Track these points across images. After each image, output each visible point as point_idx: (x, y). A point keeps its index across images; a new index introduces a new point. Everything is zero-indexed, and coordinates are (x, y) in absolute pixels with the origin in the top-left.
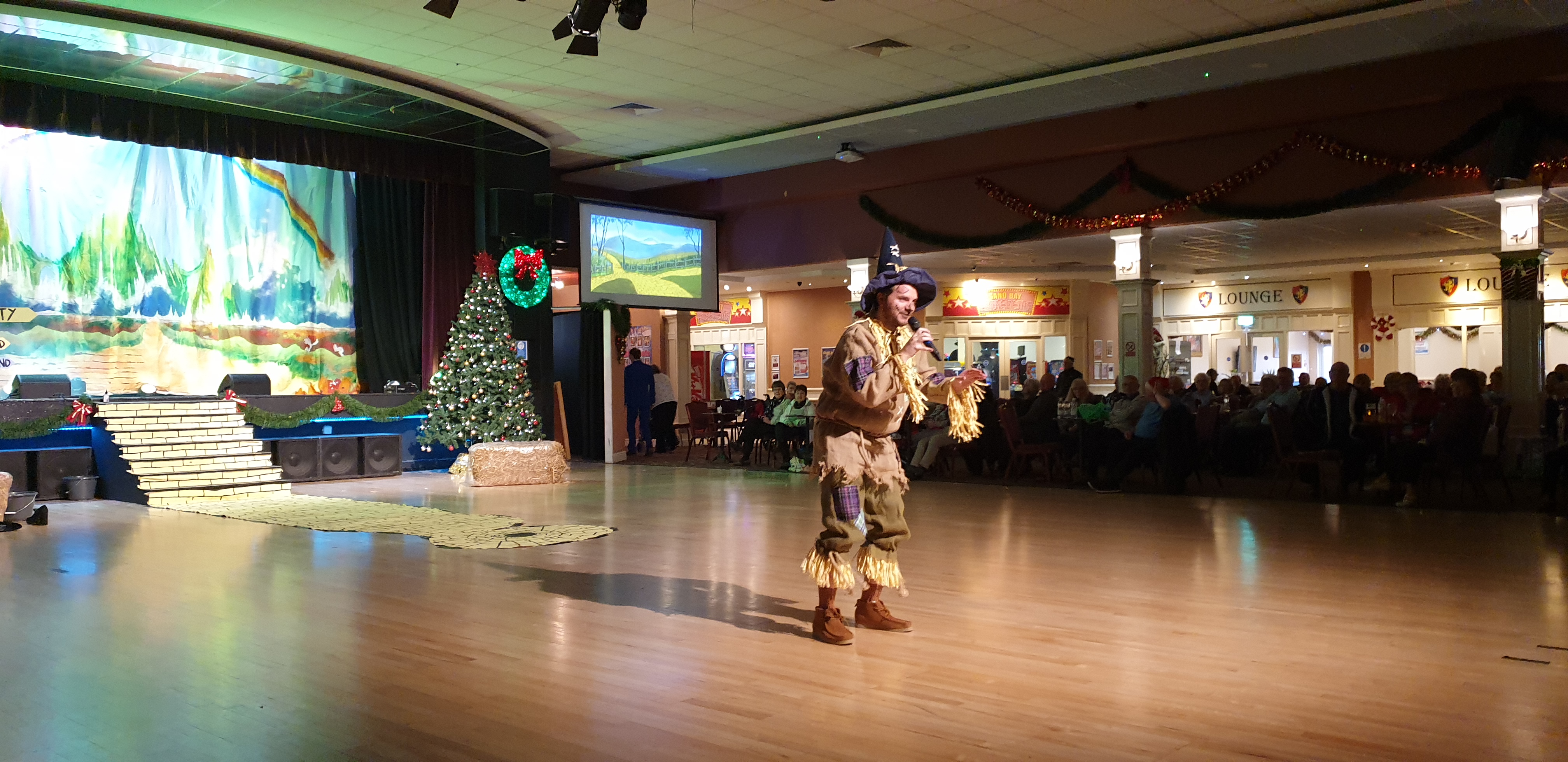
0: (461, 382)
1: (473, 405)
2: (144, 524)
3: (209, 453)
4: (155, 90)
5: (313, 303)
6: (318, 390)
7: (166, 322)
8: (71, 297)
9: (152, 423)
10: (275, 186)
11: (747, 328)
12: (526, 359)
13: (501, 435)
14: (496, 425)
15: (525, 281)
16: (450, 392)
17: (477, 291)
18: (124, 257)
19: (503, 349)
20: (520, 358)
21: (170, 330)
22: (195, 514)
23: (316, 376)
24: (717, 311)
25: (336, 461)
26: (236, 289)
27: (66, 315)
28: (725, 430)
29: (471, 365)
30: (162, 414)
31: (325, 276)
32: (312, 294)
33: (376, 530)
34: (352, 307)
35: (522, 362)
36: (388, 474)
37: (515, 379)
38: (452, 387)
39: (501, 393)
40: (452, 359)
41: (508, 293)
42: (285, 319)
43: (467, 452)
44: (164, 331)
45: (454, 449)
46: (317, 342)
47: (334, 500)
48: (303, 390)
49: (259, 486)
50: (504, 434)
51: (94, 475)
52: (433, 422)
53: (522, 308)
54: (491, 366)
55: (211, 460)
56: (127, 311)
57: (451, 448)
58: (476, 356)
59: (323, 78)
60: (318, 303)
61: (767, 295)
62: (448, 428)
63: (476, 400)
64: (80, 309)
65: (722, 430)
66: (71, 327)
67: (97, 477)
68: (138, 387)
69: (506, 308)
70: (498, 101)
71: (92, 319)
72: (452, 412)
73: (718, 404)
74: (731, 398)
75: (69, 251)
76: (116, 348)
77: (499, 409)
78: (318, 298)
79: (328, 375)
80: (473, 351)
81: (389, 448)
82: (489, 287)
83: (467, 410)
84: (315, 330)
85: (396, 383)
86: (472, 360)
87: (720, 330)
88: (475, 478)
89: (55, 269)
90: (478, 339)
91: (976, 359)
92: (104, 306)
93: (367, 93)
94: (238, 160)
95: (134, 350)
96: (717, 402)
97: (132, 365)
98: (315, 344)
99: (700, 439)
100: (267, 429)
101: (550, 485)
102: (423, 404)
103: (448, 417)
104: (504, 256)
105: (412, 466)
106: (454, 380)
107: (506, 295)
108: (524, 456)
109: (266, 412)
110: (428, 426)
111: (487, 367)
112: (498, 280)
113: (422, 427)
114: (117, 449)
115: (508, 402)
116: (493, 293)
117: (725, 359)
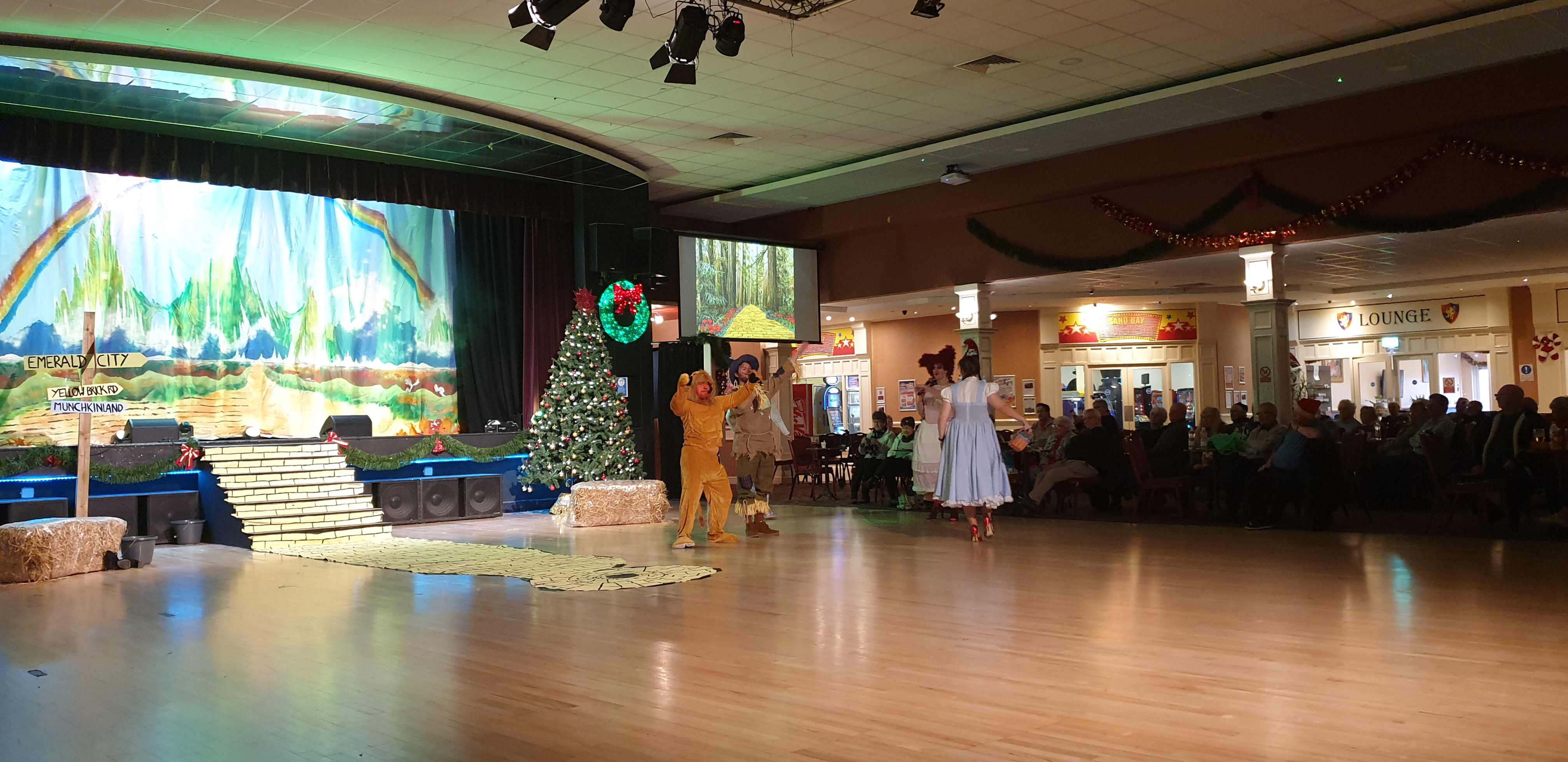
0: (562, 420)
1: (573, 444)
2: (247, 568)
3: (314, 495)
4: (260, 135)
5: (414, 343)
6: (419, 431)
7: (270, 365)
8: (180, 342)
9: (255, 466)
10: (376, 227)
11: (851, 360)
12: (627, 396)
13: (602, 473)
14: (597, 464)
15: (624, 316)
16: (551, 430)
17: (577, 327)
18: (230, 301)
19: (604, 386)
20: (620, 395)
21: (274, 372)
22: (298, 558)
23: (417, 417)
24: (820, 343)
25: (437, 503)
26: (337, 331)
27: (175, 360)
28: (829, 466)
29: (572, 402)
30: (266, 458)
31: (425, 316)
32: (413, 334)
33: (476, 573)
34: (453, 346)
35: (622, 398)
36: (488, 515)
37: (615, 417)
38: (553, 425)
39: (603, 431)
40: (552, 397)
41: (608, 328)
42: (386, 359)
43: (568, 491)
44: (268, 374)
45: (555, 489)
46: (417, 382)
47: (435, 542)
48: (404, 431)
49: (362, 529)
50: (605, 473)
51: (201, 519)
52: (535, 461)
53: (623, 343)
54: (591, 404)
55: (316, 502)
56: (233, 354)
57: (552, 488)
58: (577, 394)
59: (422, 117)
60: (419, 343)
61: (871, 325)
62: (549, 467)
63: (577, 439)
64: (188, 353)
65: (827, 466)
66: (180, 371)
67: (204, 521)
68: (243, 430)
69: (605, 344)
70: (596, 134)
71: (199, 363)
72: (553, 450)
73: (822, 439)
74: (836, 433)
75: (179, 296)
76: (222, 392)
77: (599, 446)
78: (419, 338)
79: (428, 416)
80: (573, 389)
81: (490, 489)
82: (590, 323)
83: (568, 449)
84: (416, 370)
85: (497, 423)
86: (572, 397)
87: (822, 362)
88: (577, 518)
89: (166, 314)
90: (579, 376)
91: (1097, 389)
92: (211, 350)
93: (466, 131)
94: (339, 201)
95: (238, 393)
96: (820, 436)
97: (237, 408)
98: (416, 384)
99: (803, 476)
100: (368, 471)
101: (653, 525)
102: (524, 443)
103: (549, 456)
104: (603, 292)
105: (513, 506)
106: (555, 419)
107: (606, 331)
108: (627, 495)
109: (367, 454)
110: (529, 466)
111: (588, 404)
112: (598, 316)
113: (523, 467)
114: (223, 492)
115: (608, 440)
116: (593, 330)
117: (828, 393)
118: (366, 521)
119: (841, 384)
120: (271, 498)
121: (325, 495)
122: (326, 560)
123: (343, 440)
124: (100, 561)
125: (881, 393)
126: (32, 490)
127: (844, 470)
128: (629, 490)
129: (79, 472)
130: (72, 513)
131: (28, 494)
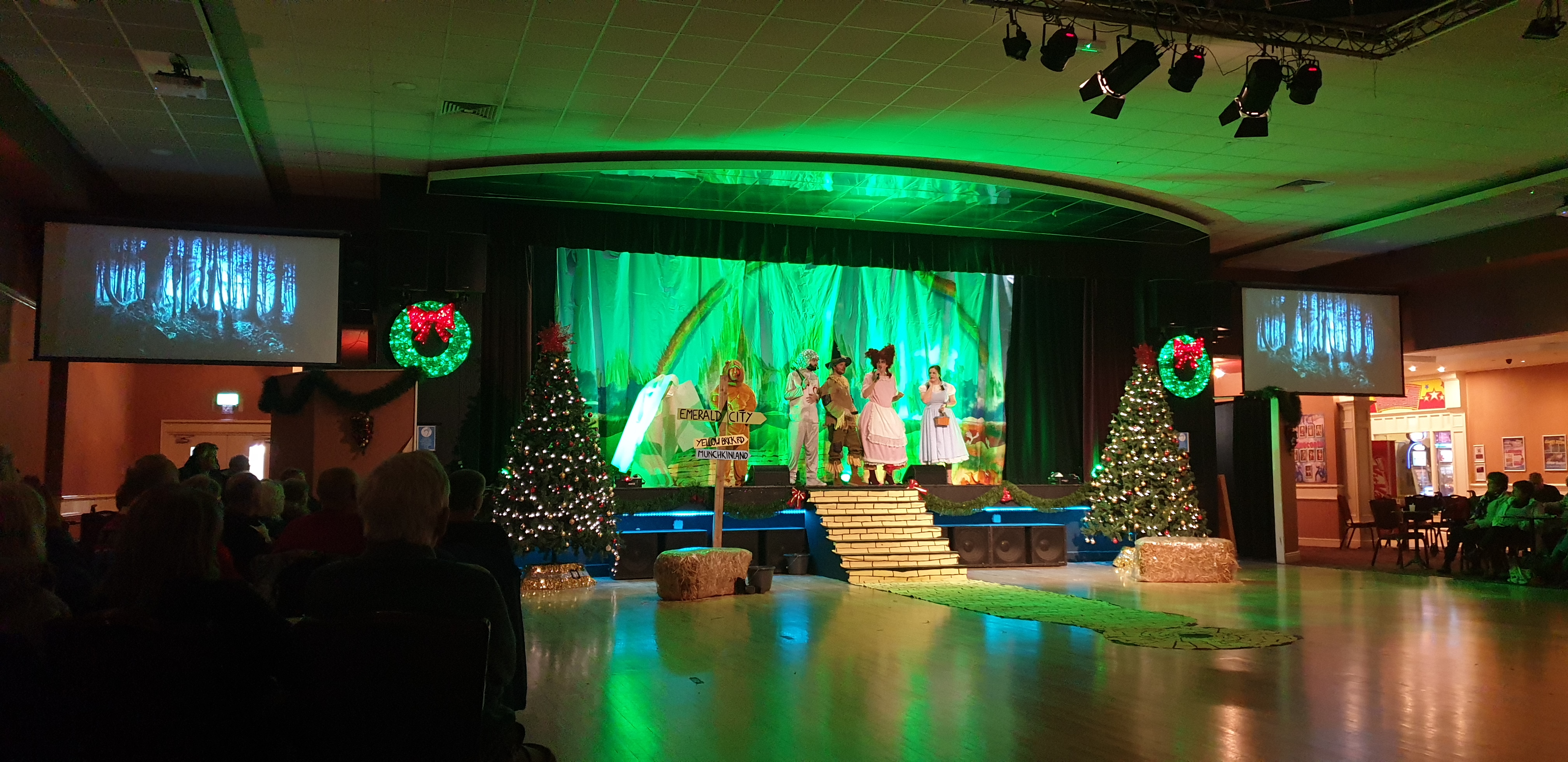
0: (1123, 474)
1: (1135, 498)
2: (846, 599)
3: (897, 537)
4: (854, 219)
5: (975, 399)
10: (949, 293)
11: (1440, 414)
12: (1188, 451)
13: (1165, 529)
14: (1160, 519)
15: (1185, 371)
16: (1112, 484)
17: (1137, 383)
19: (1166, 442)
20: (1182, 450)
22: (887, 593)
23: (976, 467)
24: (1403, 395)
25: (1005, 549)
28: (1420, 531)
29: (1132, 456)
32: (974, 391)
33: (1050, 620)
34: (1005, 401)
35: (1184, 454)
36: (1053, 564)
37: (1177, 472)
38: (1114, 479)
39: (1164, 486)
40: (1113, 451)
41: (1168, 383)
43: (1132, 545)
45: (1118, 542)
48: (967, 480)
49: (939, 570)
50: (1168, 528)
51: (806, 554)
52: (1097, 513)
53: (1183, 398)
54: (1153, 459)
55: (899, 543)
57: (1115, 541)
58: (1137, 449)
60: (979, 400)
61: (1465, 375)
62: (1112, 520)
63: (1139, 493)
65: (1416, 531)
67: (809, 555)
69: (1166, 400)
70: (1159, 193)
72: (1114, 504)
74: (1422, 494)
77: (1161, 502)
78: (979, 395)
80: (1134, 443)
81: (1055, 538)
82: (1150, 379)
83: (1130, 503)
84: (976, 424)
85: (1060, 475)
86: (1133, 452)
87: (1405, 417)
88: (1142, 573)
90: (1139, 431)
93: (1032, 200)
94: (918, 274)
98: (976, 437)
99: (1386, 541)
100: (944, 516)
101: (1221, 584)
102: (1086, 496)
103: (1111, 509)
104: (1162, 346)
105: (1076, 557)
106: (1116, 473)
107: (1166, 386)
108: (1193, 552)
109: (943, 501)
110: (1092, 518)
111: (1149, 459)
112: (1156, 372)
113: (1086, 519)
114: (824, 530)
115: (1171, 496)
116: (1153, 385)
117: (1413, 450)
118: (944, 563)
119: (1428, 440)
120: (864, 537)
121: (908, 537)
122: (912, 597)
123: (923, 487)
124: (731, 586)
125: (1479, 451)
126: (682, 522)
127: (1436, 536)
128: (1195, 547)
129: (716, 508)
130: (710, 545)
131: (678, 526)
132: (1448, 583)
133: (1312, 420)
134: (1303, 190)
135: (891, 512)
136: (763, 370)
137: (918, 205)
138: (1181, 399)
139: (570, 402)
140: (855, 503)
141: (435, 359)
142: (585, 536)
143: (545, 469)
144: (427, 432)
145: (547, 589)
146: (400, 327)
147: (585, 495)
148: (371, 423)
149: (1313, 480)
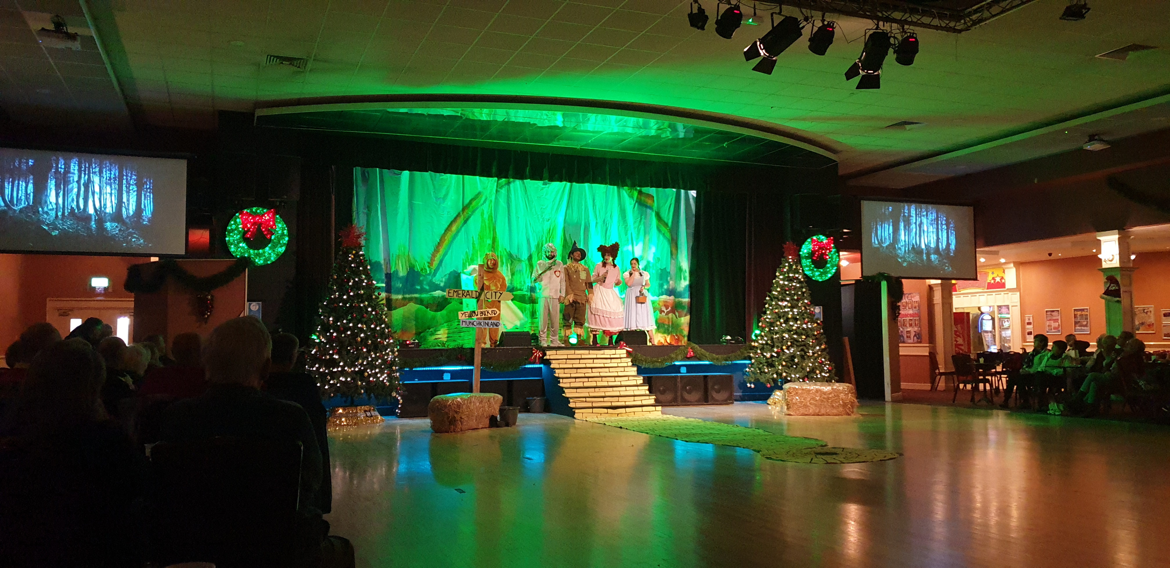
0: (775, 337)
1: (784, 354)
2: (572, 430)
3: (611, 384)
4: (578, 147)
5: (668, 282)
9: (576, 364)
10: (649, 204)
11: (1002, 293)
12: (822, 320)
13: (805, 377)
14: (801, 369)
15: (819, 261)
16: (767, 344)
17: (785, 270)
19: (806, 313)
20: (818, 319)
22: (603, 425)
23: (669, 332)
24: (976, 279)
25: (689, 392)
28: (987, 377)
29: (781, 324)
30: (583, 358)
32: (667, 276)
33: (721, 443)
34: (689, 283)
35: (819, 322)
36: (725, 402)
37: (814, 335)
38: (768, 340)
39: (804, 345)
40: (767, 320)
41: (807, 270)
43: (781, 388)
45: (771, 386)
47: (690, 419)
48: (661, 342)
49: (641, 408)
50: (807, 376)
51: (543, 397)
52: (755, 366)
54: (796, 325)
55: (612, 388)
57: (769, 386)
58: (785, 318)
60: (671, 282)
61: (1019, 265)
62: (766, 370)
63: (786, 351)
65: (984, 377)
66: (531, 302)
67: (545, 398)
69: (806, 282)
70: (801, 130)
72: (768, 359)
74: (989, 351)
75: (532, 253)
77: (802, 357)
78: (671, 279)
80: (783, 314)
81: (725, 383)
82: (794, 267)
83: (779, 358)
84: (668, 300)
85: (729, 338)
86: (782, 320)
87: (977, 295)
88: (788, 409)
89: (522, 265)
90: (786, 305)
93: (709, 135)
94: (626, 189)
98: (668, 310)
99: (963, 385)
100: (645, 368)
101: (845, 417)
102: (747, 353)
103: (766, 363)
104: (803, 243)
105: (741, 397)
106: (769, 336)
107: (806, 272)
108: (825, 393)
109: (644, 357)
110: (752, 369)
111: (793, 326)
112: (798, 261)
113: (747, 369)
114: (557, 380)
115: (809, 353)
116: (796, 271)
117: (982, 319)
118: (644, 403)
119: (993, 312)
120: (586, 384)
121: (619, 384)
122: (621, 428)
123: (630, 347)
124: (487, 422)
125: (1029, 319)
126: (449, 374)
127: (998, 381)
128: (826, 390)
129: (475, 364)
130: (471, 391)
131: (447, 377)
132: (1006, 415)
133: (911, 297)
134: (905, 129)
135: (606, 365)
136: (511, 261)
137: (626, 138)
138: (817, 281)
139: (364, 284)
140: (580, 359)
141: (261, 251)
142: (375, 385)
143: (345, 335)
144: (255, 307)
145: (347, 425)
146: (234, 227)
147: (375, 354)
148: (212, 299)
149: (911, 341)
